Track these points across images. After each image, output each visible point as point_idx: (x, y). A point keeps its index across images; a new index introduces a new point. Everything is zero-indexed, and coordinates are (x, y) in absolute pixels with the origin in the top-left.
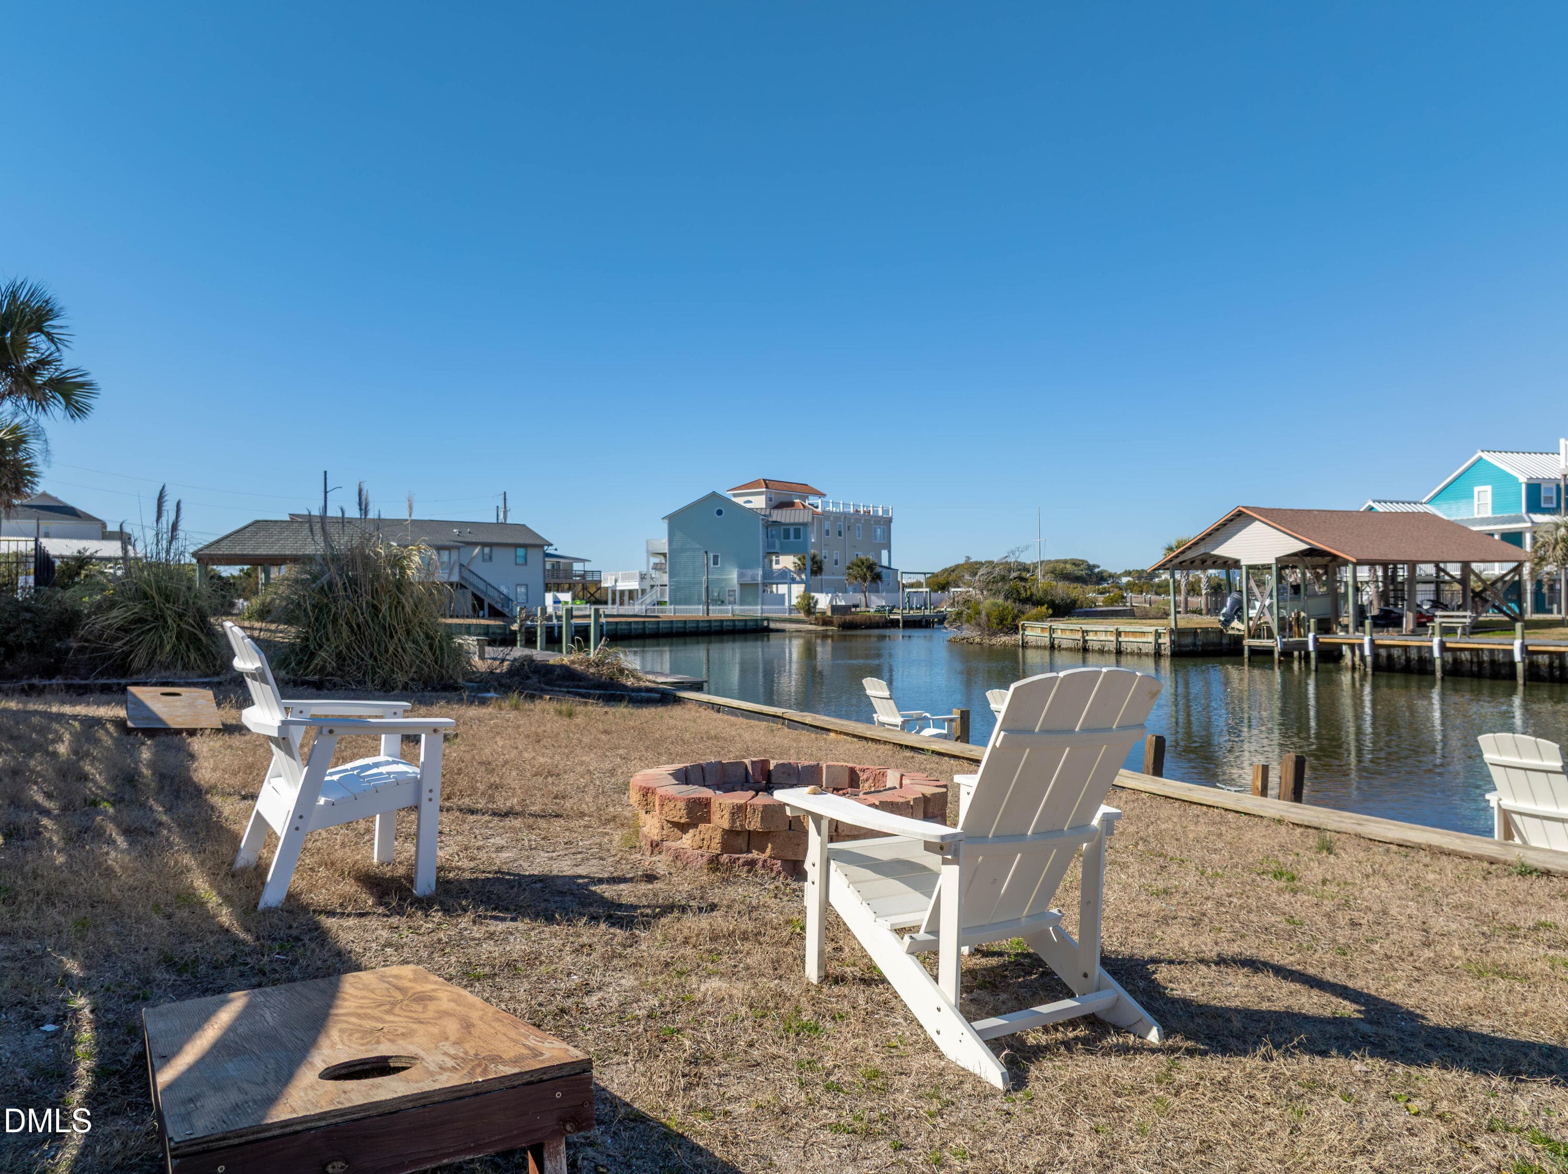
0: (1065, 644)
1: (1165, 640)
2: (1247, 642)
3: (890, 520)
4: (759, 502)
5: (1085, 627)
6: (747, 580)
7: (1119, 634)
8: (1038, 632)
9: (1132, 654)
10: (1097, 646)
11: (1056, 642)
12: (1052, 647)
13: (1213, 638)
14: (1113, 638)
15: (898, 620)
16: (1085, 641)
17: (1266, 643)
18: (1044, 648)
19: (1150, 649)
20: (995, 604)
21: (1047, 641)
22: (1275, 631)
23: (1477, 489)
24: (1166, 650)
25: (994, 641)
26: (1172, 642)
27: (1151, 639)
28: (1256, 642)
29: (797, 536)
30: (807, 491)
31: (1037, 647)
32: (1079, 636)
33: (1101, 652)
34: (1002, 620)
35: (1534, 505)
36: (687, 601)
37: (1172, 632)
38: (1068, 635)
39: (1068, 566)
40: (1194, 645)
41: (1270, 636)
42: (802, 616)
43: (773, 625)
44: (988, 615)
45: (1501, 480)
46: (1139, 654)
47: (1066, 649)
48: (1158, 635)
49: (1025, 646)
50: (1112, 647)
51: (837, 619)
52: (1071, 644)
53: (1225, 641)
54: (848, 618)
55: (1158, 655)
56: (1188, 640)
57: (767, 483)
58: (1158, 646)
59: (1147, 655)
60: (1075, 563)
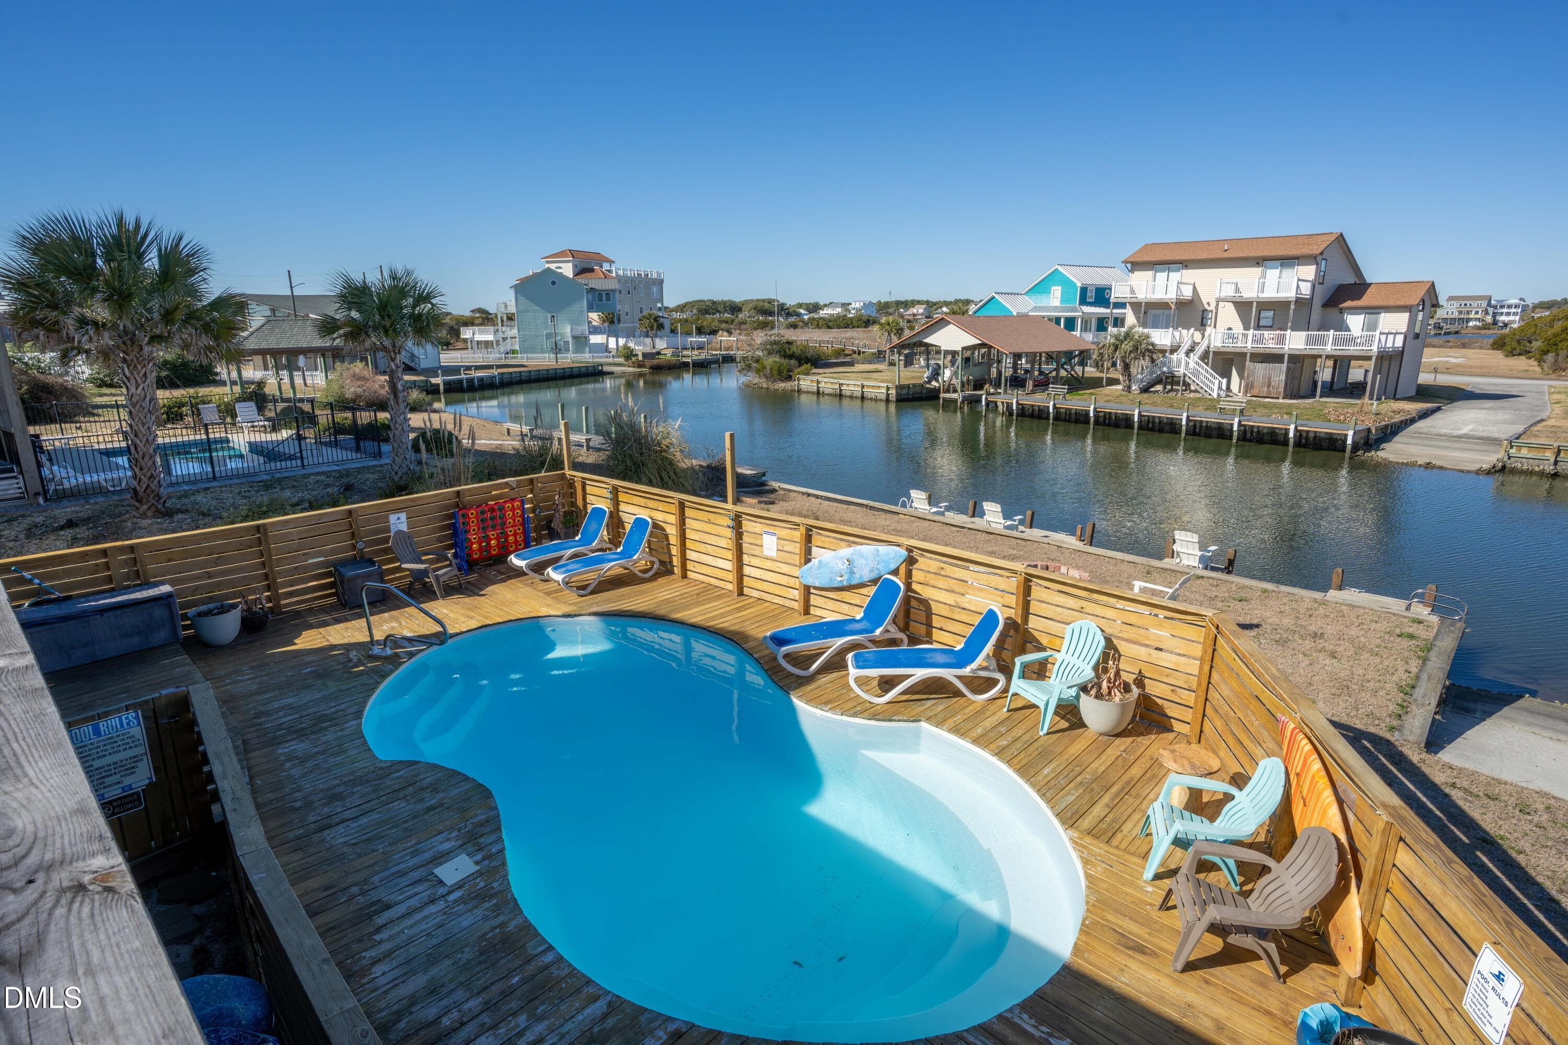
0: (827, 391)
1: (893, 392)
2: (942, 395)
3: (662, 282)
4: (567, 270)
5: (841, 381)
6: (578, 333)
7: (863, 387)
8: (809, 383)
9: (871, 399)
10: (848, 393)
11: (821, 390)
12: (818, 393)
13: (918, 390)
14: (860, 389)
15: (688, 363)
16: (841, 390)
17: (954, 396)
18: (813, 393)
19: (883, 397)
20: (775, 362)
21: (815, 389)
22: (959, 390)
23: (1053, 288)
24: (893, 397)
25: (776, 387)
26: (897, 393)
27: (884, 391)
28: (947, 395)
29: (608, 299)
30: (601, 259)
31: (808, 392)
32: (837, 386)
33: (851, 397)
34: (780, 372)
35: (1083, 301)
36: (533, 350)
37: (897, 387)
38: (829, 386)
40: (908, 394)
41: (955, 391)
42: (621, 360)
43: (606, 369)
44: (771, 369)
45: (1066, 283)
46: (876, 400)
47: (828, 395)
48: (888, 389)
49: (799, 391)
50: (859, 394)
51: (648, 363)
52: (831, 391)
53: (924, 391)
54: (655, 362)
55: (888, 400)
56: (905, 391)
57: (572, 253)
58: (888, 395)
59: (881, 400)
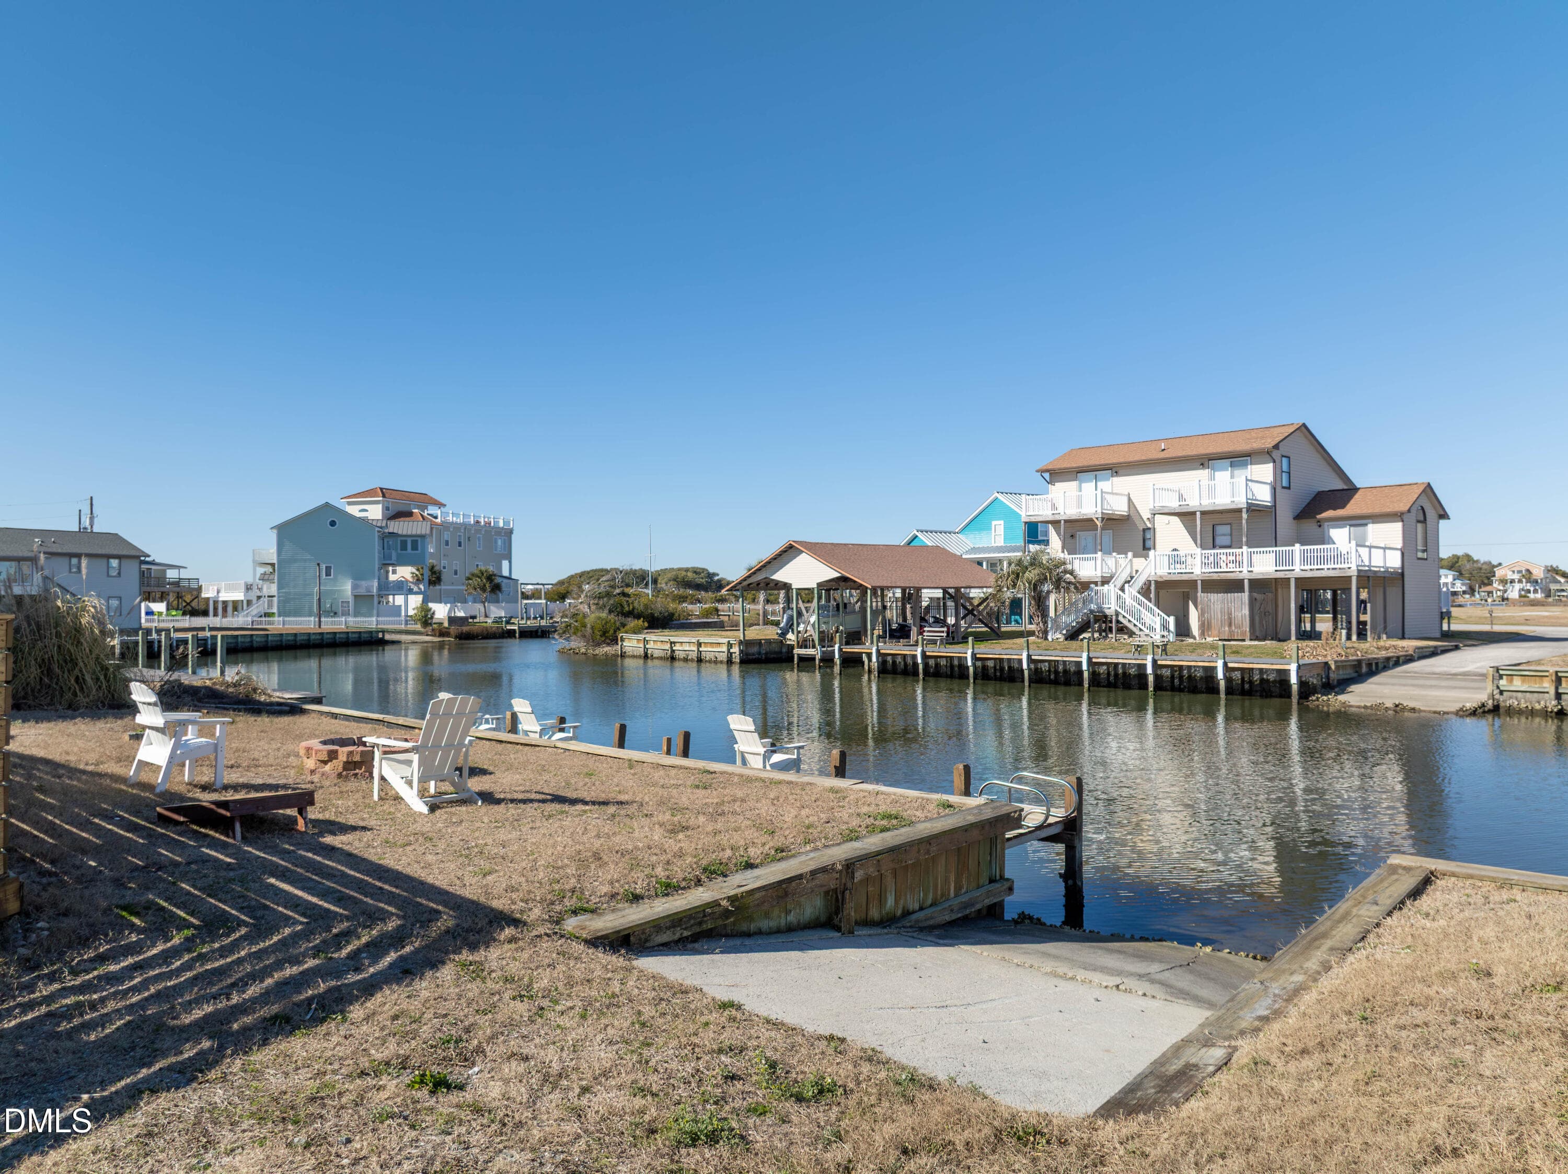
0: (657, 654)
1: (736, 650)
2: (797, 651)
3: (510, 532)
4: (375, 512)
5: (672, 639)
6: (362, 591)
7: (699, 644)
8: (634, 643)
9: (710, 661)
10: (682, 655)
11: (649, 652)
12: (646, 656)
13: (775, 647)
14: (695, 648)
15: (514, 630)
16: (673, 651)
17: (810, 652)
18: (639, 657)
19: (723, 657)
20: (599, 618)
21: (641, 651)
22: (817, 642)
23: (995, 523)
24: (736, 658)
25: (597, 652)
26: (741, 651)
27: (725, 649)
28: (803, 651)
29: (415, 547)
30: (425, 500)
31: (634, 657)
32: (667, 647)
33: (686, 660)
34: (604, 633)
35: (1031, 539)
36: (297, 613)
37: (741, 643)
38: (659, 646)
39: (689, 574)
40: (759, 653)
41: (814, 647)
42: (418, 627)
43: (388, 637)
44: (592, 628)
45: (1010, 516)
46: (716, 662)
47: (657, 658)
48: (730, 645)
49: (623, 655)
50: (694, 655)
51: (454, 630)
52: (661, 654)
53: (784, 650)
54: (465, 629)
55: (730, 662)
56: (755, 649)
57: (383, 492)
58: (730, 654)
59: (721, 662)
60: (696, 571)
